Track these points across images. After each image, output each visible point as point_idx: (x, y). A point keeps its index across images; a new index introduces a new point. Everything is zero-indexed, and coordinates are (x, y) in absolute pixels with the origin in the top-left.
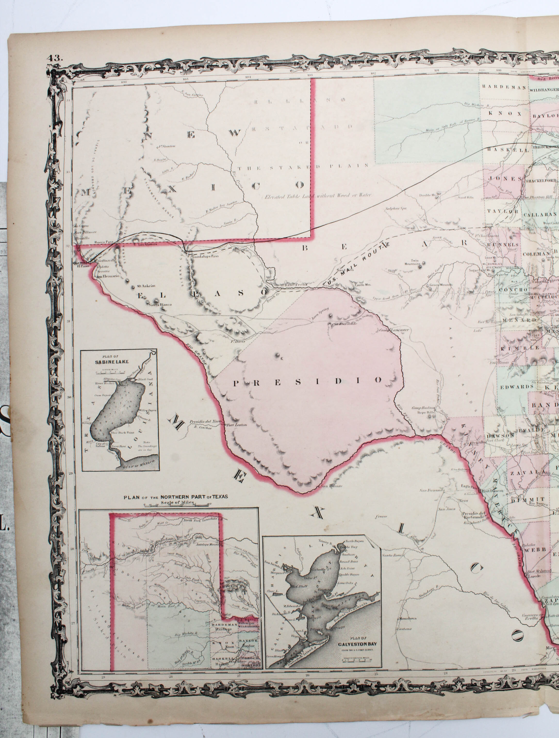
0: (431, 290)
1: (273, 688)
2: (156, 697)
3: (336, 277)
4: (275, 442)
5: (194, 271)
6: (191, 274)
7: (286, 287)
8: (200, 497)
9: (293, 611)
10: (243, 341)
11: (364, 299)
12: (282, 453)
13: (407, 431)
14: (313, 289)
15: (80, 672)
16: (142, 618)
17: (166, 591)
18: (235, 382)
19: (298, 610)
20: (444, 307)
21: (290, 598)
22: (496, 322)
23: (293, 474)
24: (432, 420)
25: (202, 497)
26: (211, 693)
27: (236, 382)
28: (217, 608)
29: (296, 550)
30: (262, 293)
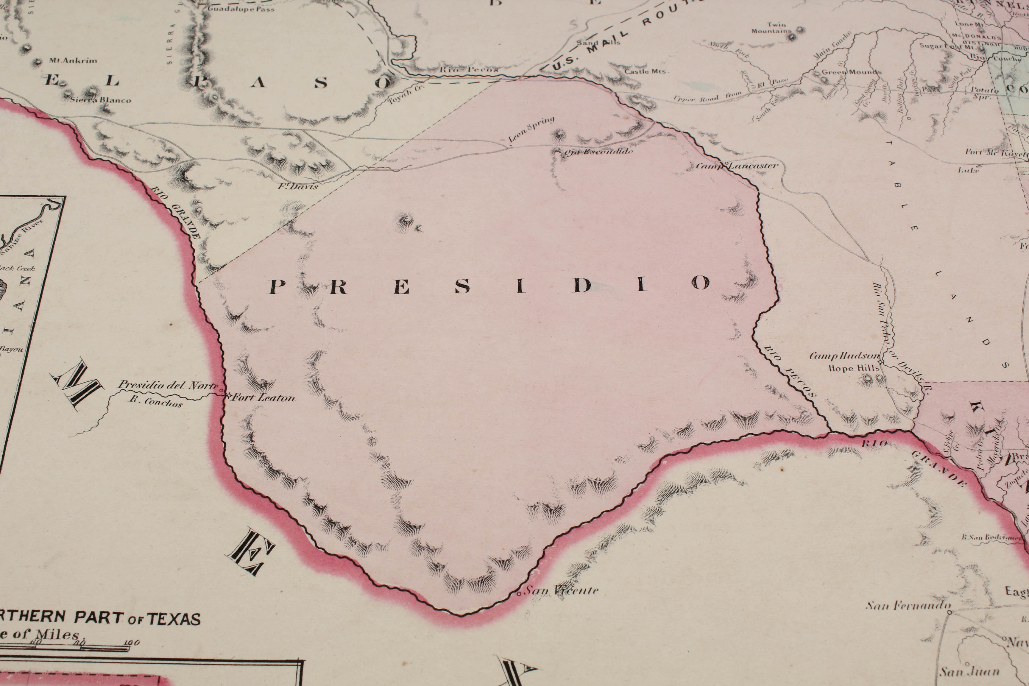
0: (826, 82)
3: (573, 55)
4: (379, 449)
5: (205, 35)
6: (196, 42)
7: (443, 73)
8: (104, 617)
10: (313, 187)
11: (649, 99)
12: (401, 483)
13: (803, 418)
14: (513, 79)
18: (274, 282)
20: (865, 116)
22: (1014, 155)
23: (432, 550)
24: (876, 389)
25: (112, 618)
27: (278, 283)
30: (377, 85)
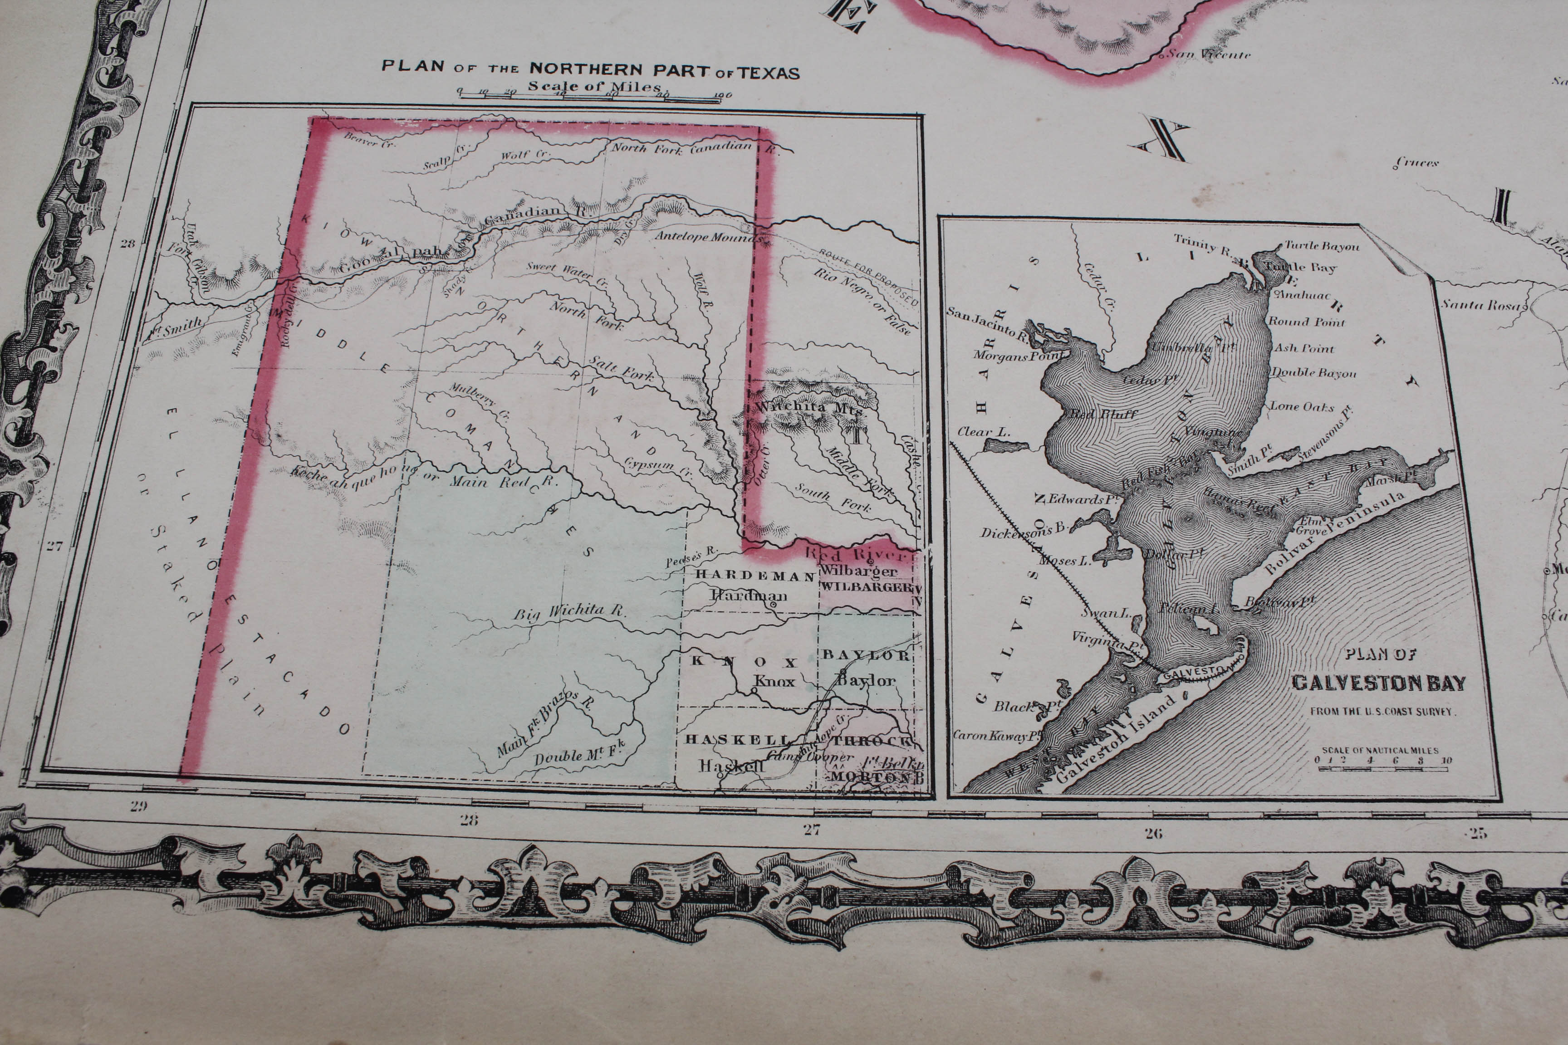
1: (982, 900)
2: (380, 925)
8: (688, 70)
9: (1079, 523)
15: (36, 775)
16: (372, 530)
17: (500, 416)
19: (1100, 517)
21: (1064, 462)
23: (1059, 13)
25: (697, 72)
26: (664, 916)
28: (723, 497)
29: (1083, 269)
